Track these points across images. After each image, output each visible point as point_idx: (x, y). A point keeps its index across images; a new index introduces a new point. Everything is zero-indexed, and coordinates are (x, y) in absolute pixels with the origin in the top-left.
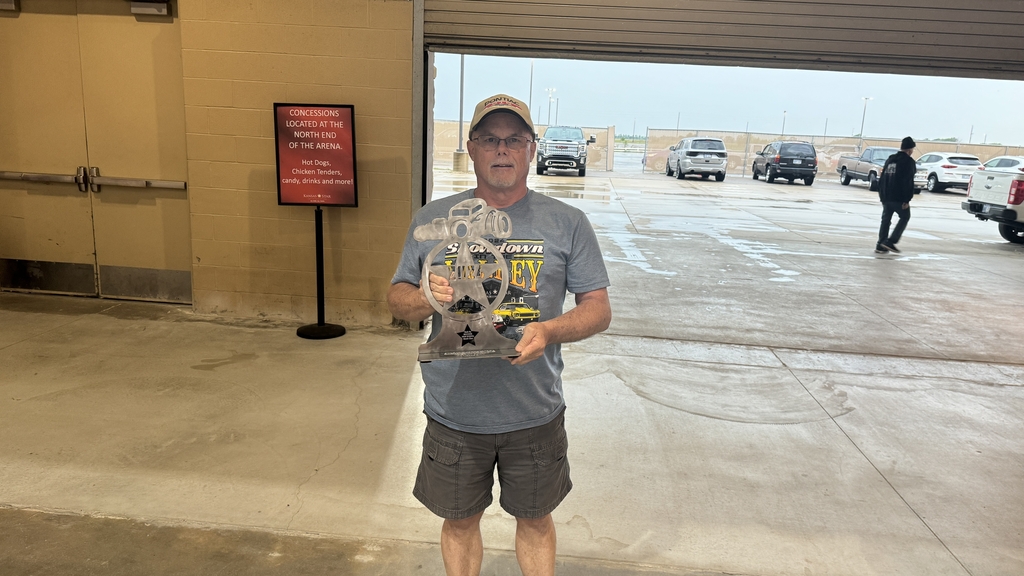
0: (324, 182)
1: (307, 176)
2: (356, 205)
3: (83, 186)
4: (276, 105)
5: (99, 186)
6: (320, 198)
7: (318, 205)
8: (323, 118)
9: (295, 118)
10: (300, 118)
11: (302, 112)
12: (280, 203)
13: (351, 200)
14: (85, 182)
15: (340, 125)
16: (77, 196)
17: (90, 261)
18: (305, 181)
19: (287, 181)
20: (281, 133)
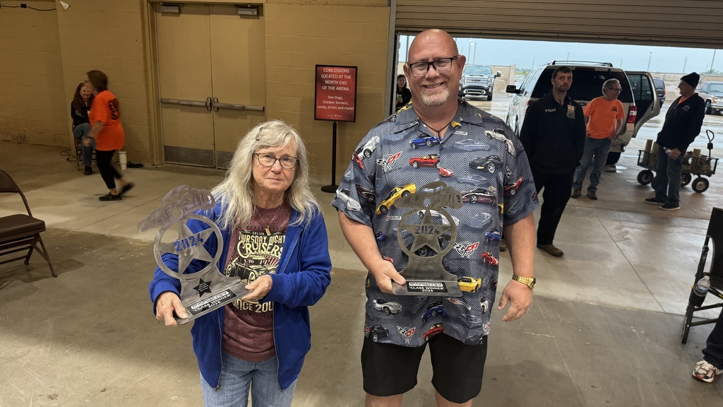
0: (339, 108)
1: (330, 105)
2: (355, 121)
3: (209, 108)
4: (317, 66)
5: (218, 108)
6: (336, 117)
7: (335, 121)
8: (341, 74)
9: (326, 73)
10: (329, 73)
11: (330, 70)
12: (315, 119)
13: (352, 119)
14: (210, 106)
15: (349, 77)
16: (206, 113)
17: (212, 148)
18: (329, 107)
19: (320, 107)
20: (319, 81)
